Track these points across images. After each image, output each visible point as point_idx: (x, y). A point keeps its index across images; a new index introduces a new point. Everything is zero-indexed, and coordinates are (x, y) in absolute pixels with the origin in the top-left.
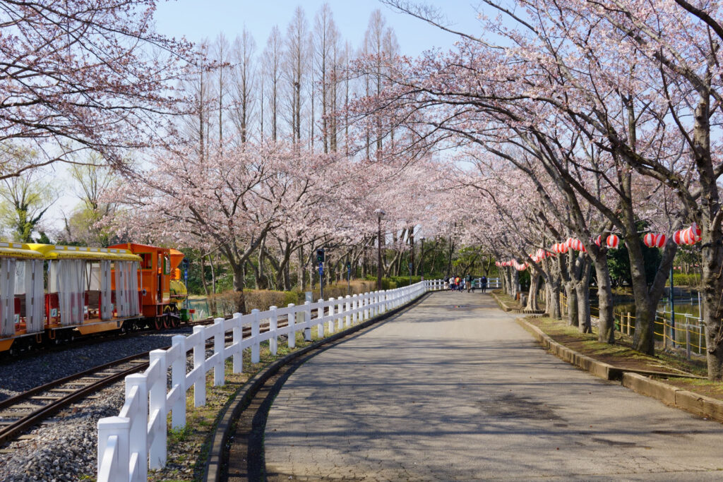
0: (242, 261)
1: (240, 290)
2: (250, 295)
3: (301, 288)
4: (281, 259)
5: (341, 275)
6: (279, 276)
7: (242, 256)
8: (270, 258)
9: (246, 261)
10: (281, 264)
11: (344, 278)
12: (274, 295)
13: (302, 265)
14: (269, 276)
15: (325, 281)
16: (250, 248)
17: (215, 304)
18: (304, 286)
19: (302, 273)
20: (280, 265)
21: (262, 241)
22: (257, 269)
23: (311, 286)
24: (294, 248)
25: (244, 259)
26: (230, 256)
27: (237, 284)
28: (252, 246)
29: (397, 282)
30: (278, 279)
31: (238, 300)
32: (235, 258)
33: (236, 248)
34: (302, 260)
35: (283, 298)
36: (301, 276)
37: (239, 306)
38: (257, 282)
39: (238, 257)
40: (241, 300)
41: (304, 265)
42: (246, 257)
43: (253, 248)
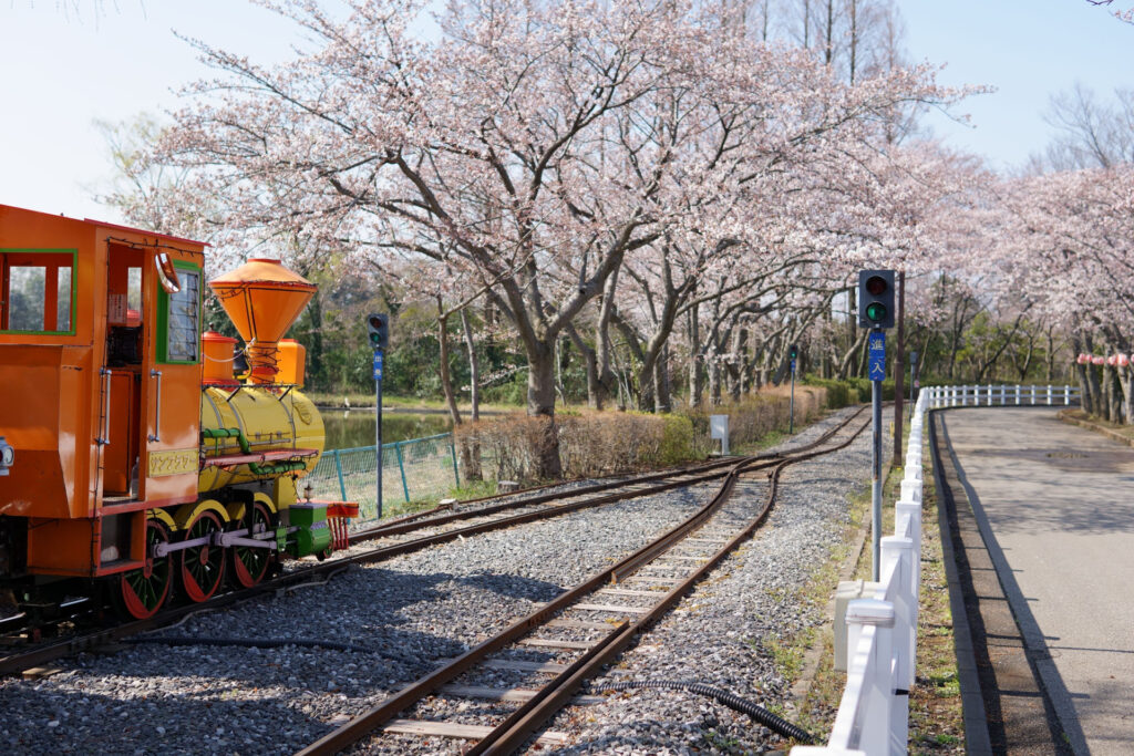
0: (552, 333)
1: (546, 410)
2: (574, 424)
3: (692, 401)
4: (650, 335)
5: (763, 374)
6: (645, 375)
7: (555, 318)
8: (625, 329)
9: (563, 333)
10: (651, 343)
11: (768, 380)
12: (635, 425)
13: (696, 350)
14: (621, 374)
15: (738, 386)
16: (575, 295)
17: (477, 448)
18: (698, 396)
19: (693, 367)
20: (650, 348)
21: (609, 282)
22: (593, 353)
23: (710, 397)
24: (683, 308)
25: (559, 325)
26: (520, 317)
27: (537, 396)
28: (582, 291)
29: (861, 389)
30: (643, 384)
31: (541, 440)
32: (536, 322)
33: (537, 297)
34: (696, 337)
35: (659, 434)
36: (693, 375)
37: (543, 457)
38: (593, 389)
39: (543, 321)
40: (548, 440)
41: (698, 349)
42: (565, 321)
43: (584, 295)
